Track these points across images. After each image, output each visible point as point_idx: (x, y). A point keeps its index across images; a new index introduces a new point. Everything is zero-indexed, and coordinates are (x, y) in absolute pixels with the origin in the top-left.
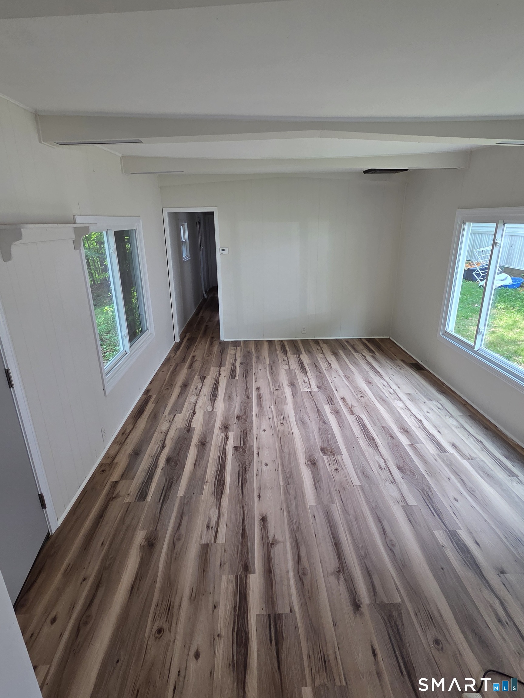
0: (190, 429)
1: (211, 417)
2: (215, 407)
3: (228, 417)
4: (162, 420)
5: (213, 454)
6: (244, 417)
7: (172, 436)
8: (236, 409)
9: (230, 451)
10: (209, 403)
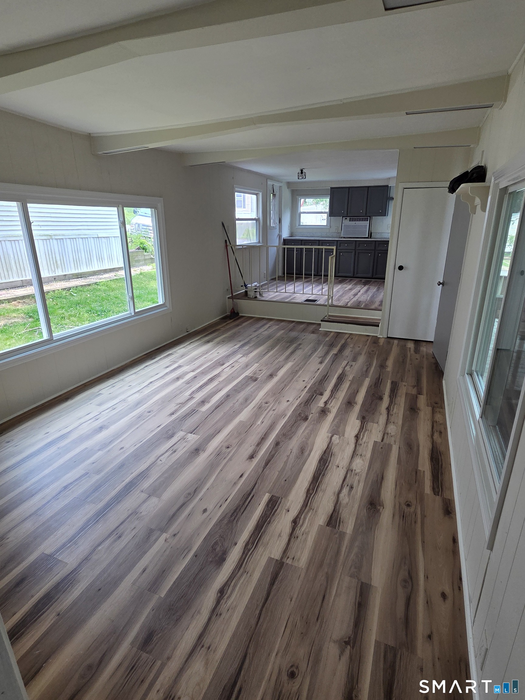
0: (362, 419)
1: (336, 427)
2: (328, 440)
3: (317, 422)
4: (399, 437)
5: (342, 395)
6: (299, 418)
7: (381, 417)
8: (303, 429)
9: (327, 394)
10: (335, 449)
